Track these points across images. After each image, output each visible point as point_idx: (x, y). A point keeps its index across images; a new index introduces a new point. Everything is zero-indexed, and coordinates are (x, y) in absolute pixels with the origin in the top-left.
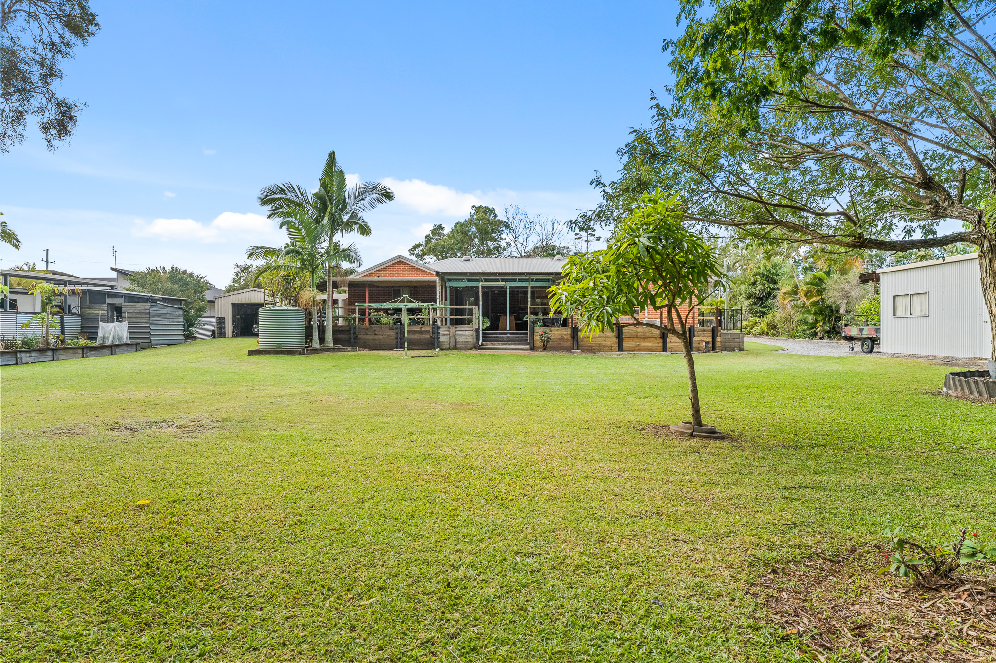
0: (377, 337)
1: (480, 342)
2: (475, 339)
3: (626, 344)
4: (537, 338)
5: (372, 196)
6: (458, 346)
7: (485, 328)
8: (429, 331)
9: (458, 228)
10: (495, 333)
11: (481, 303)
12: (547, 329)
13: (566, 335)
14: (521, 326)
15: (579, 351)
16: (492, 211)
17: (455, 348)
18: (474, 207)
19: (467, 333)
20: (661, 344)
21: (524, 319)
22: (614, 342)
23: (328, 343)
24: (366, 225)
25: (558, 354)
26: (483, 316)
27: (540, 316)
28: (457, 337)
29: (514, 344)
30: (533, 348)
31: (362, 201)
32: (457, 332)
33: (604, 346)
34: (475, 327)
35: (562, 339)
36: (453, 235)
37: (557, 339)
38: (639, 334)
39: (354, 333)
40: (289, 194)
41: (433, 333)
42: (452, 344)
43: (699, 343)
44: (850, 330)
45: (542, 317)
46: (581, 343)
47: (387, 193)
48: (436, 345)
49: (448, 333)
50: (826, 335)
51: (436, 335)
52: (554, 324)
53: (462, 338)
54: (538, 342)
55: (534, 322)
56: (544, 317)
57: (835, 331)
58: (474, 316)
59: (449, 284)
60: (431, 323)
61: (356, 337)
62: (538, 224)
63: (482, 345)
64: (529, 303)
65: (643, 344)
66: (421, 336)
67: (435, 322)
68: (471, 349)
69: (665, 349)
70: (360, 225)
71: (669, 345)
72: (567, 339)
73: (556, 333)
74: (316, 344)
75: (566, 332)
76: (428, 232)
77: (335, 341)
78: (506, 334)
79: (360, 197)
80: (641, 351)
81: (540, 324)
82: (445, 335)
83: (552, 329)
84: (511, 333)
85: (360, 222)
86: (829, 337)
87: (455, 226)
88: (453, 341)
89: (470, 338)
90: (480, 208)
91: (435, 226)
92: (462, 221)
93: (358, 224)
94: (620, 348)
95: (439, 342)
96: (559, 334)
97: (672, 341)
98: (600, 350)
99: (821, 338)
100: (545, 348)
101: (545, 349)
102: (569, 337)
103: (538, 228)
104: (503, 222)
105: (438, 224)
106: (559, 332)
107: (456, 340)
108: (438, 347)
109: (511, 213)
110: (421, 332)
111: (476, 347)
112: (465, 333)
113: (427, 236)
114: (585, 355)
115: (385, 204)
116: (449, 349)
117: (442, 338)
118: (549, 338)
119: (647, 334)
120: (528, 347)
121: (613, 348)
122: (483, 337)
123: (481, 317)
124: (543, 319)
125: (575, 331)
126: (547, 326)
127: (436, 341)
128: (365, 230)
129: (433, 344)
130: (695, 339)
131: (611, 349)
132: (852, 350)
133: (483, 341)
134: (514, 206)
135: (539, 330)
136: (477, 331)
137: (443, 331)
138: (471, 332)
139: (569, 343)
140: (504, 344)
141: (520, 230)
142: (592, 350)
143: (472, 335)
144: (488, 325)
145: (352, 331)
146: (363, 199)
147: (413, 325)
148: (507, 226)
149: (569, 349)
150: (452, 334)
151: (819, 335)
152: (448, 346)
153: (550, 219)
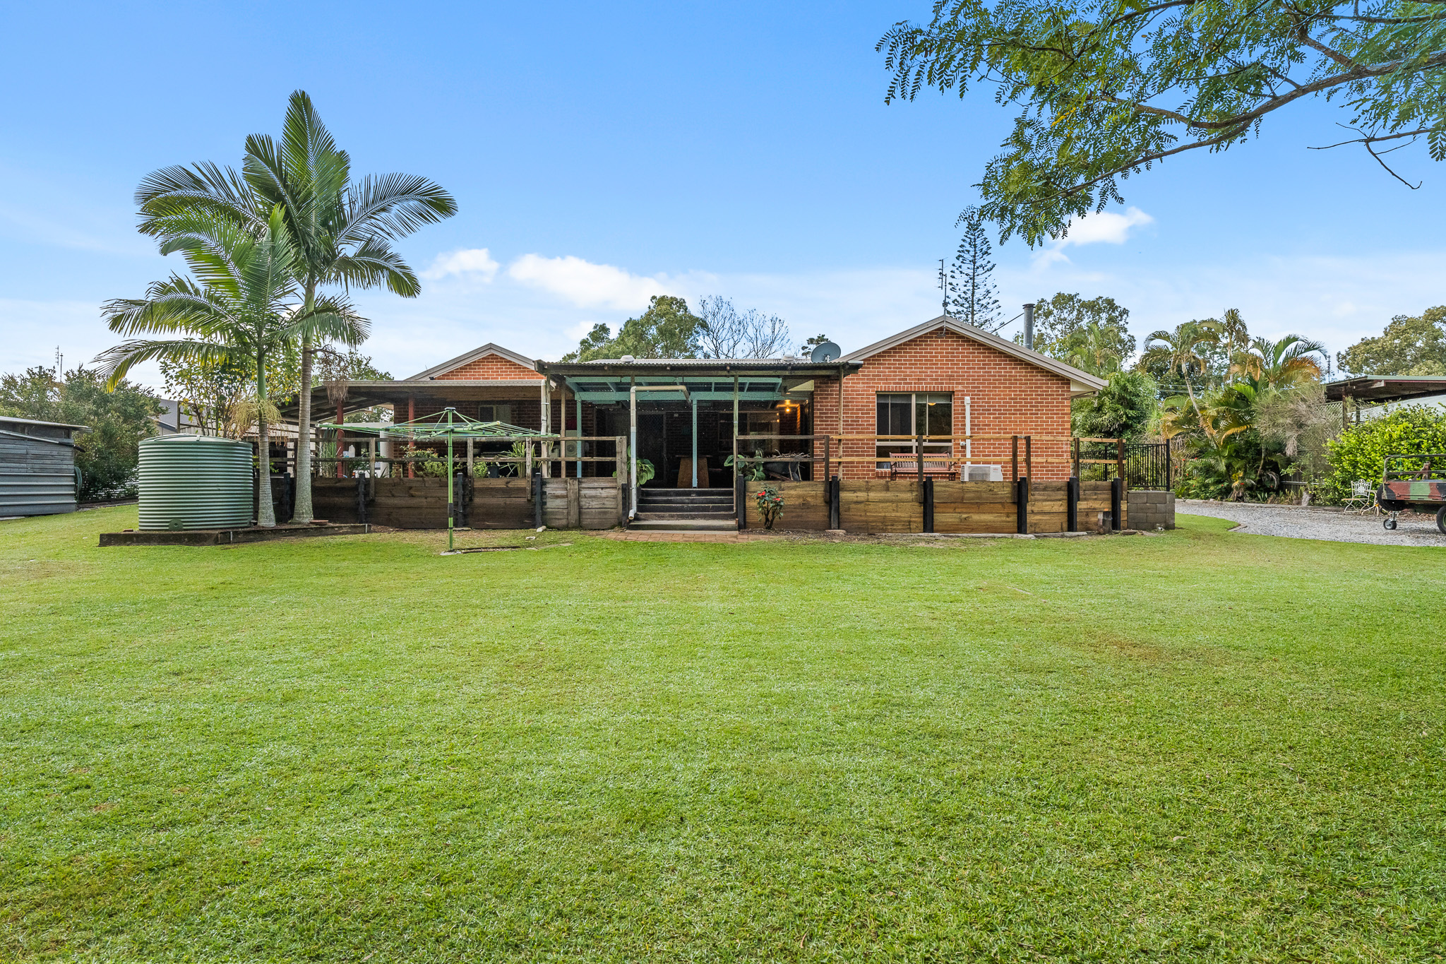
0: (414, 502)
1: (632, 514)
2: (620, 507)
3: (940, 517)
4: (752, 504)
5: (405, 204)
6: (585, 522)
7: (643, 482)
8: (524, 489)
9: (631, 329)
10: (666, 494)
11: (633, 429)
12: (773, 486)
13: (815, 497)
14: (719, 477)
15: (841, 532)
16: (681, 304)
17: (579, 526)
18: (654, 297)
19: (604, 493)
20: (1014, 518)
21: (726, 464)
22: (912, 511)
23: (301, 515)
24: (408, 275)
25: (800, 540)
26: (640, 455)
27: (759, 458)
28: (584, 502)
29: (705, 517)
30: (743, 527)
31: (383, 214)
32: (583, 492)
33: (894, 521)
34: (622, 481)
35: (805, 506)
36: (623, 340)
37: (795, 507)
38: (967, 495)
39: (366, 494)
40: (212, 189)
41: (533, 493)
42: (573, 518)
43: (1087, 515)
44: (1408, 486)
45: (763, 460)
46: (844, 515)
47: (442, 200)
48: (538, 518)
49: (564, 492)
50: (1247, 493)
51: (537, 498)
52: (787, 475)
53: (594, 504)
54: (755, 514)
55: (746, 471)
56: (767, 460)
57: (1264, 486)
58: (618, 458)
59: (580, 397)
60: (529, 471)
61: (371, 503)
62: (751, 326)
63: (637, 518)
64: (736, 430)
65: (976, 517)
66: (508, 501)
67: (536, 469)
68: (612, 527)
69: (1021, 527)
70: (392, 273)
71: (1031, 519)
72: (815, 507)
73: (793, 492)
74: (267, 519)
75: (813, 491)
76: (585, 336)
77: (319, 511)
78: (689, 494)
79: (379, 205)
80: (972, 530)
81: (759, 473)
82: (557, 497)
83: (784, 485)
84: (699, 494)
85: (391, 265)
86: (1253, 497)
87: (626, 326)
88: (574, 511)
89: (609, 504)
90: (663, 298)
91: (595, 327)
92: (637, 317)
93: (387, 269)
94: (928, 525)
95: (544, 513)
96: (799, 497)
97: (1036, 509)
98: (885, 531)
99: (1239, 499)
100: (769, 525)
101: (769, 528)
102: (820, 501)
103: (751, 331)
104: (697, 319)
105: (600, 323)
106: (799, 492)
107: (580, 508)
108: (543, 524)
109: (711, 306)
110: (507, 492)
111: (624, 523)
112: (600, 493)
113: (583, 342)
114: (857, 543)
115: (436, 224)
116: (567, 528)
117: (552, 504)
118: (777, 504)
119: (984, 495)
120: (732, 523)
121: (913, 526)
122: (640, 501)
123: (634, 460)
124: (765, 464)
125: (833, 487)
126: (774, 479)
127: (538, 510)
128: (405, 284)
129: (532, 516)
130: (1081, 505)
131: (908, 527)
132: (1394, 527)
133: (639, 509)
134: (714, 297)
135: (756, 487)
136: (626, 489)
137: (553, 488)
138: (613, 492)
139: (820, 515)
140: (683, 517)
141: (723, 334)
142: (869, 529)
143: (615, 498)
144: (650, 476)
145: (361, 489)
146: (384, 210)
147: (492, 476)
148: (704, 325)
149: (822, 528)
150: (572, 496)
151: (1235, 493)
152: (564, 522)
153: (768, 318)
